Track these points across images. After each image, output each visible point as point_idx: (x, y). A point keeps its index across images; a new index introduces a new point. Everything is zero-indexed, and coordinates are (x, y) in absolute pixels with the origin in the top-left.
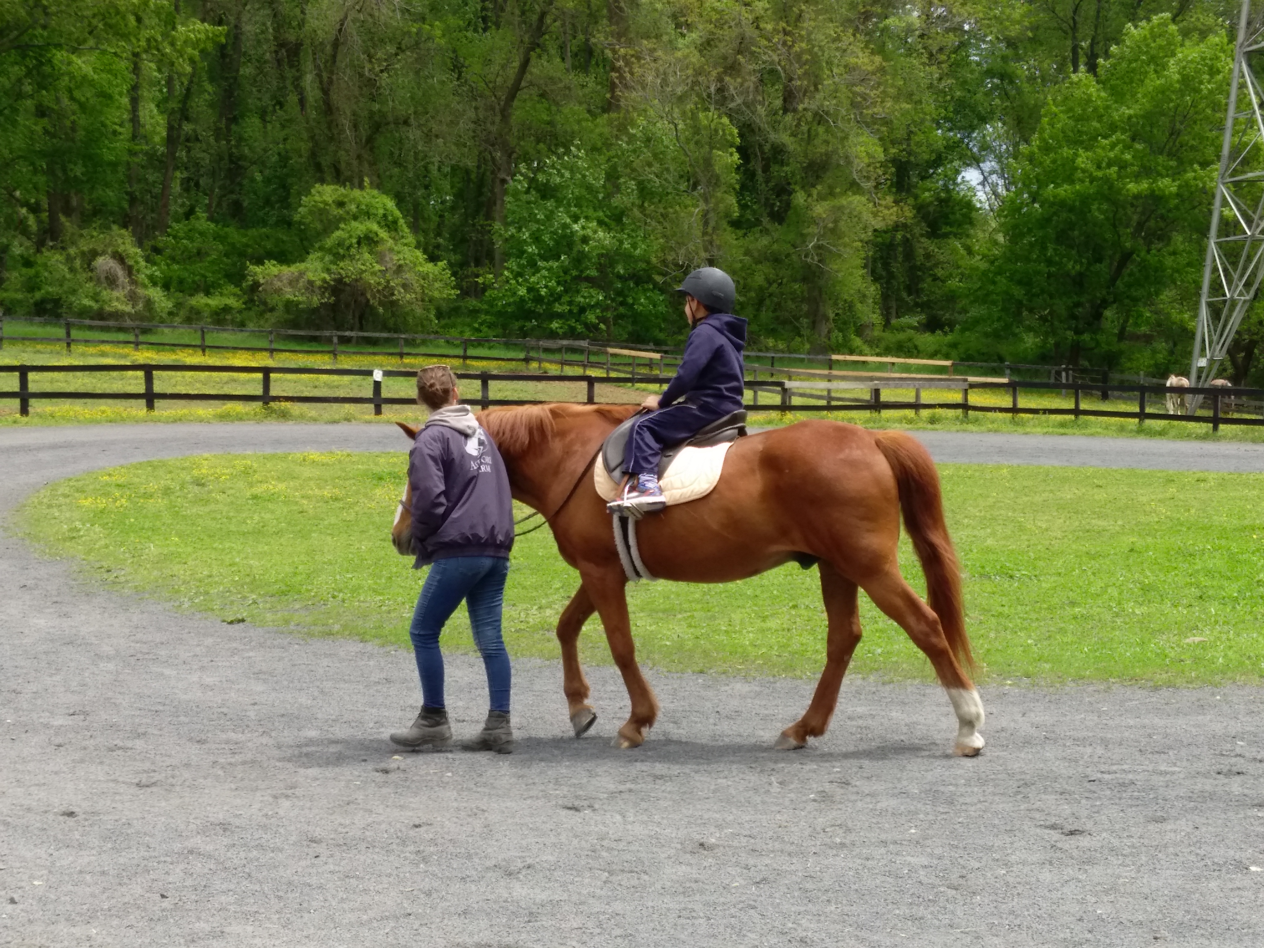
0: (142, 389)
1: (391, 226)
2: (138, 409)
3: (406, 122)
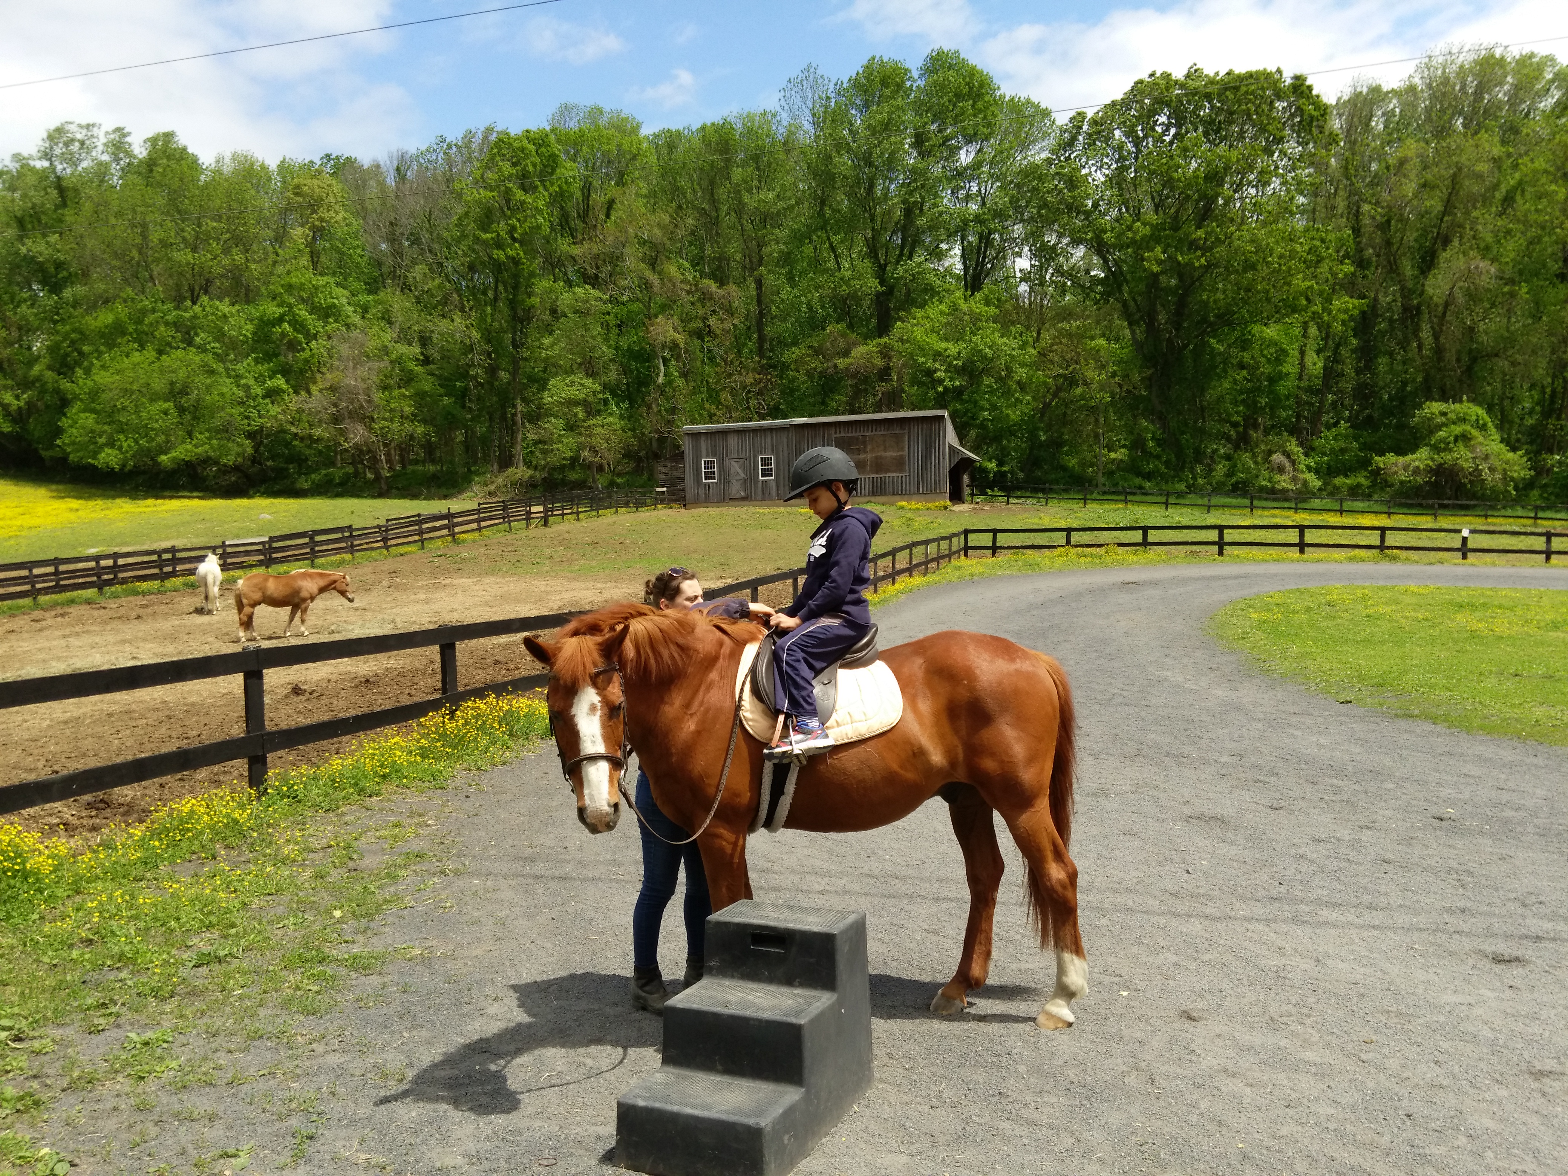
0: (1297, 540)
1: (1483, 428)
2: (1294, 553)
3: (1497, 355)
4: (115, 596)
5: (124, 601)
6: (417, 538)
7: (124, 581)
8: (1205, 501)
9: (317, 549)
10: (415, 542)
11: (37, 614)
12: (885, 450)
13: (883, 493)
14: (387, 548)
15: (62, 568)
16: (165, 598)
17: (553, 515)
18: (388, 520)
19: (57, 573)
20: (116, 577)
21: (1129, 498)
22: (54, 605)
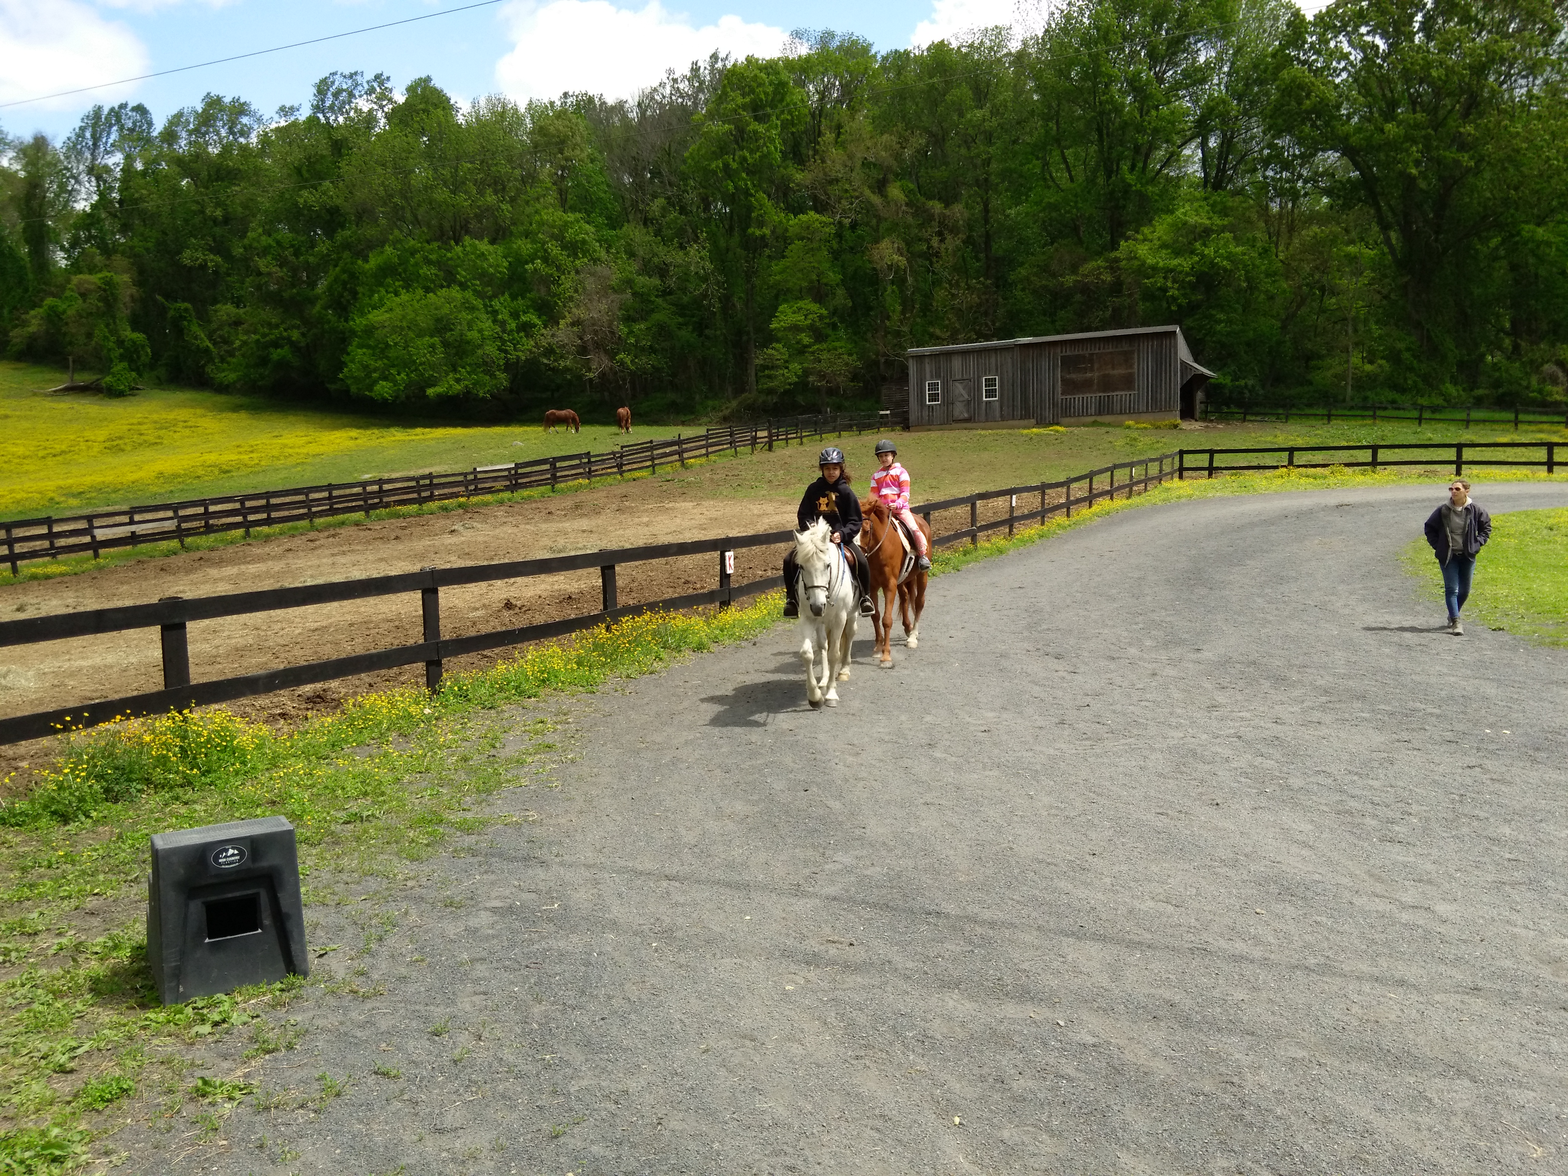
4: (380, 518)
5: (387, 523)
6: (649, 463)
7: (387, 505)
8: (1463, 416)
9: (558, 474)
10: (647, 467)
11: (312, 535)
12: (1113, 368)
13: (1110, 412)
14: (621, 473)
15: (335, 493)
16: (422, 521)
17: (778, 440)
18: (622, 447)
19: (330, 497)
20: (381, 500)
21: (1378, 413)
22: (328, 527)
